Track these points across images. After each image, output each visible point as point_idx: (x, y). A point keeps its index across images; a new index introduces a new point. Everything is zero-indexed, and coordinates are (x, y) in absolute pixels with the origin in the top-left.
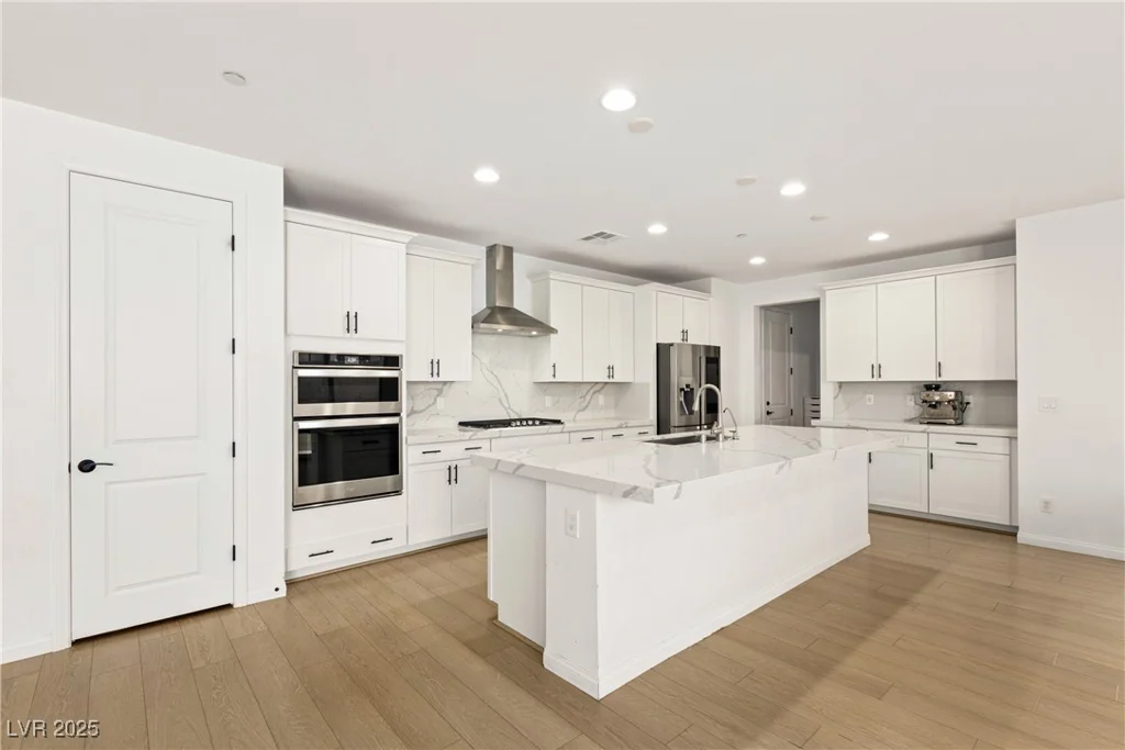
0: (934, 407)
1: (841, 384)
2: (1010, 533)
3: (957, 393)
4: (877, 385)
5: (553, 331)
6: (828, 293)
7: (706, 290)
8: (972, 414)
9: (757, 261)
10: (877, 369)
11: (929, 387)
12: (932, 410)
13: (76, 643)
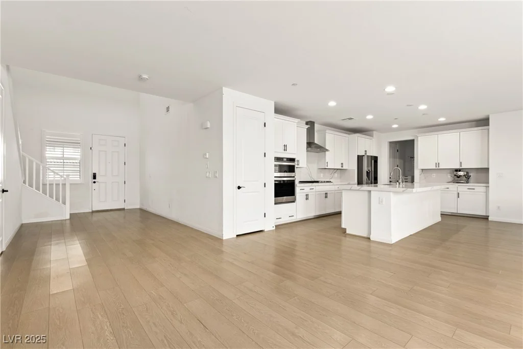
0: (458, 177)
1: (422, 170)
2: (486, 218)
3: (467, 173)
4: (438, 170)
5: (327, 150)
6: (419, 138)
7: (371, 136)
8: (471, 179)
9: (395, 126)
10: (438, 164)
11: (457, 170)
12: (457, 178)
13: (237, 236)
